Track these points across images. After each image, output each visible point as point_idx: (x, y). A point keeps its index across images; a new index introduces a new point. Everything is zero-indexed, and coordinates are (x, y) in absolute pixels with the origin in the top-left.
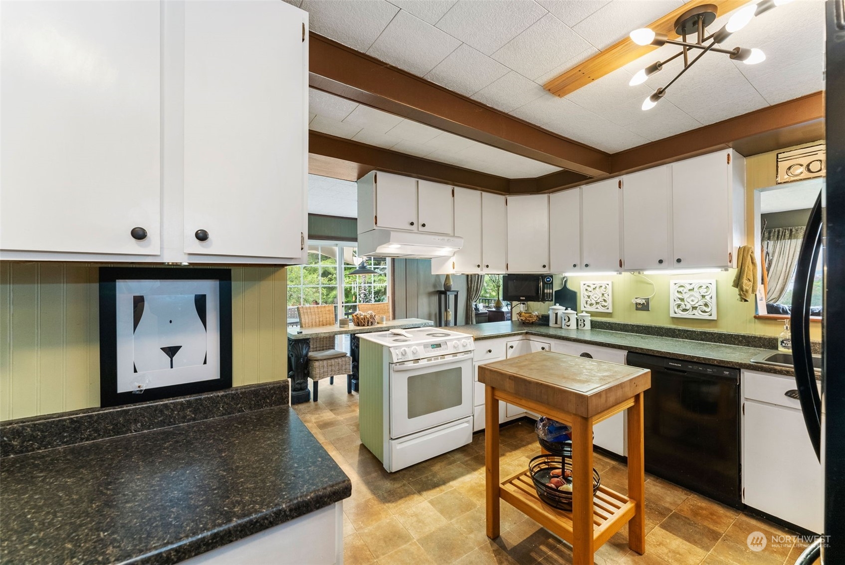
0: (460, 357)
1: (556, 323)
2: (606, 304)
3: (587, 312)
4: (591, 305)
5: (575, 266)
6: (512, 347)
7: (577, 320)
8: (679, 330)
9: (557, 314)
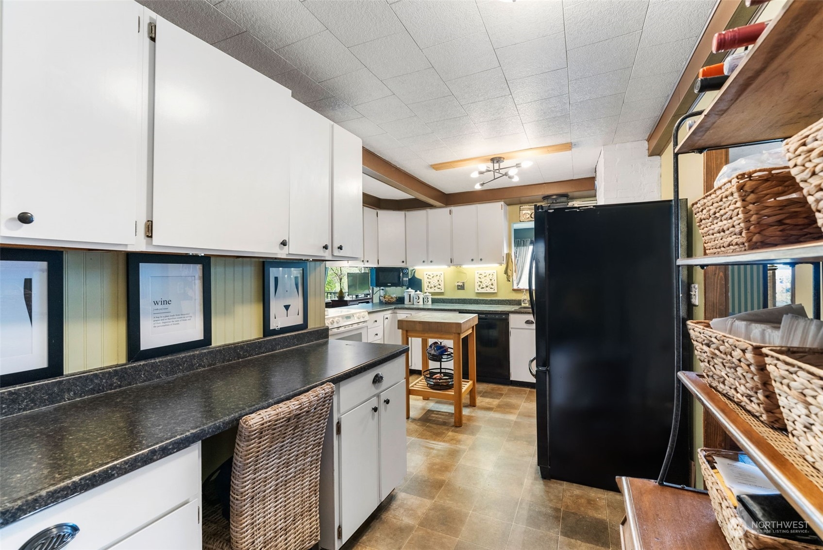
0: (361, 325)
1: (410, 301)
2: (440, 287)
3: (429, 293)
4: (431, 288)
5: (424, 262)
6: (387, 318)
7: (423, 299)
8: (480, 300)
9: (410, 295)
